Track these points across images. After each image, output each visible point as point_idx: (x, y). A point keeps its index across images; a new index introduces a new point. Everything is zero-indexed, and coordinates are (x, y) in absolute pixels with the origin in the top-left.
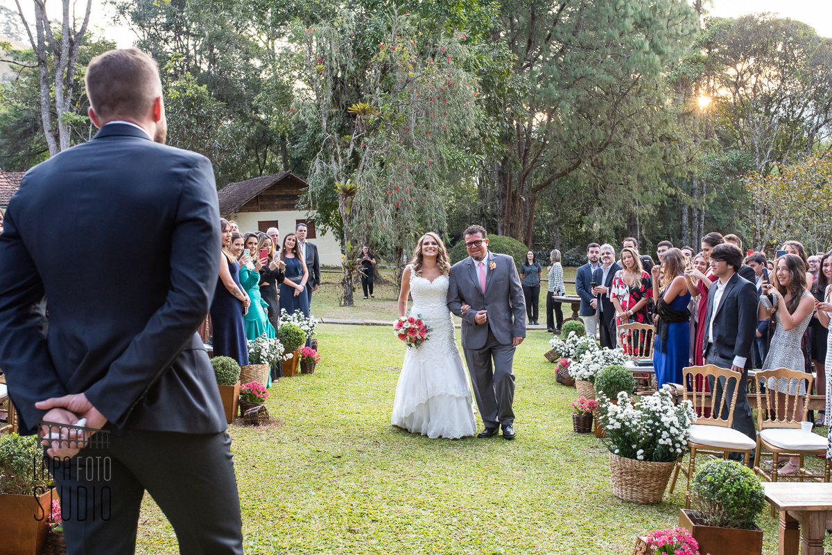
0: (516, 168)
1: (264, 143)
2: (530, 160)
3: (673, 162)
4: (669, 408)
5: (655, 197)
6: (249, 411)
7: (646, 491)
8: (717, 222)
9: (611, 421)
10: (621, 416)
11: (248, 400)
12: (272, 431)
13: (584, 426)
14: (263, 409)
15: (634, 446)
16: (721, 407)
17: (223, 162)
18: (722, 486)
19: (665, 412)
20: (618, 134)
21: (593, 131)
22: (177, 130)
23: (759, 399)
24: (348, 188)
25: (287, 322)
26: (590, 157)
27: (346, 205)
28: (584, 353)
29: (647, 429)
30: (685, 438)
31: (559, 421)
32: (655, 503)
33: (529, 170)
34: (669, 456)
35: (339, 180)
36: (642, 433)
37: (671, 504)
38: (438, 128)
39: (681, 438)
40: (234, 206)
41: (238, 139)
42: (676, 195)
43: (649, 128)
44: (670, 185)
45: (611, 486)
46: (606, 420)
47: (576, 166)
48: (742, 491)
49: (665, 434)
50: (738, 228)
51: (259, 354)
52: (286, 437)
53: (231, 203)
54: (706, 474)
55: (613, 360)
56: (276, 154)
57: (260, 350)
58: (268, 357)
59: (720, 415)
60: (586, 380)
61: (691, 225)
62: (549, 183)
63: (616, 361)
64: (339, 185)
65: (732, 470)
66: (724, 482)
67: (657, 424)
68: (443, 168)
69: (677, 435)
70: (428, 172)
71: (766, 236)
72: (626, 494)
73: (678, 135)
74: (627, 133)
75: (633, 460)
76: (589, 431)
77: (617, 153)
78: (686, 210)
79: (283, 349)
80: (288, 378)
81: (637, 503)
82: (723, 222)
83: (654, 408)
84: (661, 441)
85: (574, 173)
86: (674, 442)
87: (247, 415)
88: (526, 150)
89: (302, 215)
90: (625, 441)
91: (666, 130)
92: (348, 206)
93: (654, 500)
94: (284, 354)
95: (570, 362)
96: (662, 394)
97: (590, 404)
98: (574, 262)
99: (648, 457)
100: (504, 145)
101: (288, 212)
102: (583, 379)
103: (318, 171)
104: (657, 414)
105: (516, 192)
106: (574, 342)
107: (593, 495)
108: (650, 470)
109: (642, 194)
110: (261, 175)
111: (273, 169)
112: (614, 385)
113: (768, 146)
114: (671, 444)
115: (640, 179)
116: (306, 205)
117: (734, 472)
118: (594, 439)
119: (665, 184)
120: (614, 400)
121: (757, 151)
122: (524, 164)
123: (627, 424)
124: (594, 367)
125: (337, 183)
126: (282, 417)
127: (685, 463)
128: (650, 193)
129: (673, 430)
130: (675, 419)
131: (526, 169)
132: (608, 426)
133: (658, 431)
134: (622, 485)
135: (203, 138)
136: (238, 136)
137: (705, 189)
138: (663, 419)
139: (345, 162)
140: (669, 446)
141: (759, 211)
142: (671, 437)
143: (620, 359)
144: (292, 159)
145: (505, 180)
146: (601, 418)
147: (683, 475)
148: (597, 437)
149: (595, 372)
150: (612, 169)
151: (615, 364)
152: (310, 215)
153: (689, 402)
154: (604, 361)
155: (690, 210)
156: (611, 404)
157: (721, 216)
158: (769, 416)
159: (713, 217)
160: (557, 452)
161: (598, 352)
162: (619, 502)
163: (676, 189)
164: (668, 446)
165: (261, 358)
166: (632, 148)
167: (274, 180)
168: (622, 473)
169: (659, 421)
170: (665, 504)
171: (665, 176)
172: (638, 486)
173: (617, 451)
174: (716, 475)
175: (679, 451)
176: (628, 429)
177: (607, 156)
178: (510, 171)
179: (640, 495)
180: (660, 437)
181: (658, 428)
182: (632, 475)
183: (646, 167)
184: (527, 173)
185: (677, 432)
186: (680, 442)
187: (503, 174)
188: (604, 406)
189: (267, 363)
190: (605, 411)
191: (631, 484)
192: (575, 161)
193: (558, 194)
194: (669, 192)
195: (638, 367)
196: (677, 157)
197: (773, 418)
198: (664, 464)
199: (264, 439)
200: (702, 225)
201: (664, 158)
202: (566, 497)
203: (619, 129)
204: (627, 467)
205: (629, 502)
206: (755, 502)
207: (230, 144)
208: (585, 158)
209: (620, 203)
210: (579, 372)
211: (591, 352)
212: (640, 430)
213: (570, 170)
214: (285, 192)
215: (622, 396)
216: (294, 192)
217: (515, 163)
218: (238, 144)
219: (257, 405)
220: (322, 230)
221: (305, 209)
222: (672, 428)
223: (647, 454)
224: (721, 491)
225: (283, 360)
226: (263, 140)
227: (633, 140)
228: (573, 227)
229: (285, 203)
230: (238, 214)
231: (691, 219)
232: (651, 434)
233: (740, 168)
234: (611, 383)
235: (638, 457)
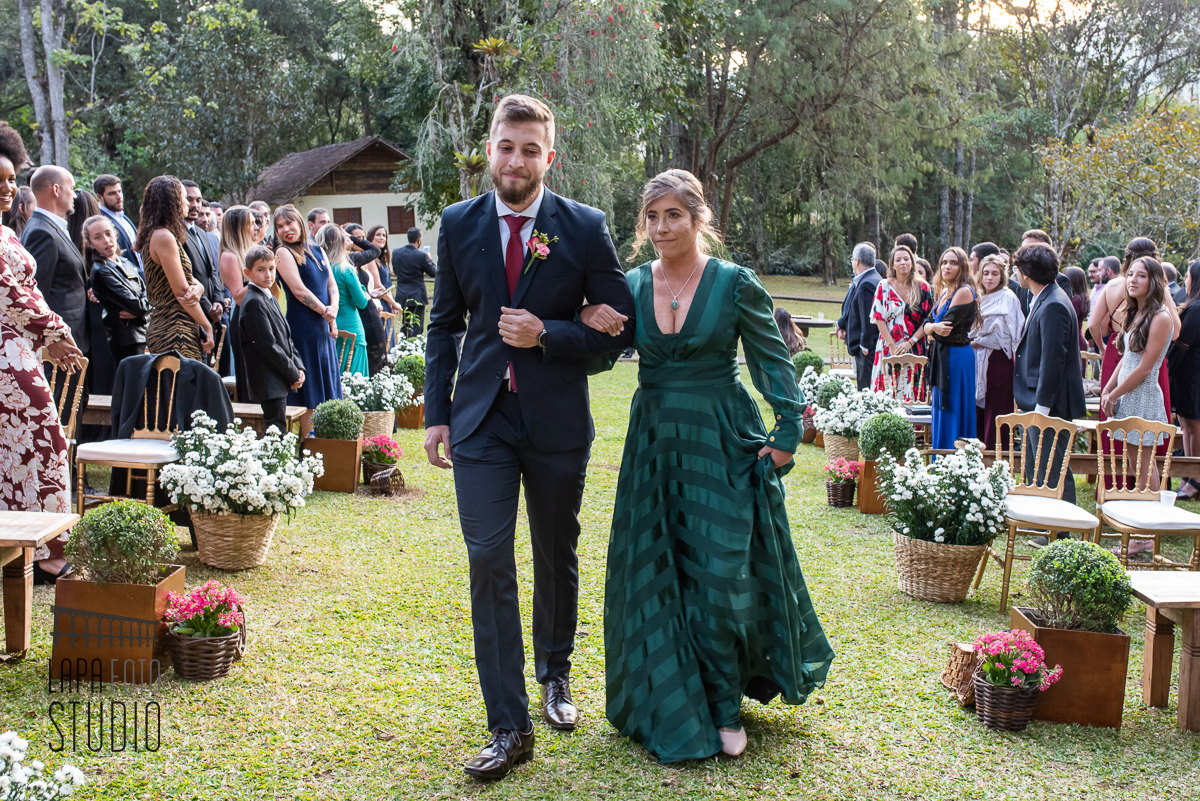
0: (705, 132)
1: (336, 95)
2: (725, 121)
3: (931, 125)
4: (980, 472)
5: (904, 175)
6: (378, 475)
7: (946, 585)
8: (990, 211)
9: (899, 488)
10: (912, 482)
11: (375, 460)
12: (411, 502)
13: (844, 497)
14: (397, 473)
15: (930, 524)
16: (1048, 471)
17: (282, 123)
18: (1075, 575)
19: (974, 476)
20: (853, 84)
21: (818, 79)
22: (216, 76)
23: (1100, 459)
24: (474, 161)
25: (406, 353)
26: (813, 116)
27: (471, 186)
28: (836, 395)
29: (950, 501)
30: (1001, 513)
31: (802, 490)
32: (955, 600)
33: (724, 136)
34: (979, 538)
35: (461, 150)
36: (942, 505)
37: (978, 602)
38: (603, 75)
39: (995, 513)
40: (299, 187)
41: (303, 89)
42: (934, 172)
43: (897, 75)
44: (927, 158)
45: (895, 578)
46: (891, 488)
47: (792, 130)
48: (1103, 582)
49: (974, 507)
50: (1021, 220)
51: (379, 397)
52: (433, 511)
53: (294, 183)
54: (1052, 558)
55: (876, 406)
56: (356, 111)
57: (381, 391)
58: (393, 401)
59: (1046, 481)
60: (839, 434)
61: (953, 217)
62: (752, 154)
63: (881, 407)
64: (461, 157)
65: (1088, 554)
66: (1078, 569)
67: (962, 493)
68: (608, 133)
69: (990, 509)
70: (587, 138)
71: (1067, 232)
72: (918, 589)
73: (939, 85)
74: (866, 81)
75: (929, 543)
76: (850, 504)
77: (852, 111)
78: (946, 194)
79: (412, 390)
80: (413, 431)
81: (933, 601)
82: (1000, 212)
83: (958, 472)
84: (969, 517)
85: (788, 140)
86: (987, 518)
87: (375, 482)
88: (719, 107)
89: (398, 199)
90: (918, 517)
91: (921, 78)
92: (474, 187)
93: (956, 598)
94: (415, 396)
95: (816, 410)
96: (969, 453)
97: (851, 467)
98: (782, 268)
99: (950, 539)
100: (692, 99)
101: (376, 195)
102: (835, 433)
103: (432, 137)
104: (963, 480)
105: (704, 166)
106: (812, 381)
107: (871, 591)
108: (952, 556)
109: (887, 171)
110: (333, 141)
111: (350, 133)
112: (893, 440)
113: (1073, 101)
114: (982, 521)
115: (883, 147)
116: (405, 186)
117: (1092, 557)
118: (859, 515)
119: (918, 157)
120: (901, 461)
121: (1056, 108)
122: (716, 126)
123: (921, 493)
124: (850, 416)
125: (457, 154)
126: (420, 484)
127: (998, 547)
128: (899, 169)
129: (985, 502)
130: (989, 487)
131: (720, 135)
132: (893, 497)
133: (965, 503)
134: (912, 577)
135: (252, 88)
136: (303, 85)
137: (974, 163)
138: (972, 486)
139: (469, 124)
140: (980, 524)
141: (1056, 196)
142: (982, 511)
143: (887, 405)
144: (378, 119)
145: (689, 150)
146: (884, 484)
147: (996, 563)
148: (862, 513)
149: (853, 423)
150: (843, 134)
151: (880, 412)
152: (410, 200)
153: (1005, 462)
154: (864, 408)
155: (954, 193)
156: (897, 465)
157: (996, 203)
158: (1114, 483)
159: (985, 205)
160: (810, 533)
161: (857, 395)
162: (910, 600)
163: (935, 163)
164: (978, 523)
165: (384, 402)
166: (872, 104)
167: (355, 149)
168: (912, 561)
169: (966, 489)
170: (971, 603)
171: (920, 145)
172: (934, 578)
173: (906, 530)
174: (1067, 560)
175: (993, 530)
176: (922, 500)
177: (835, 117)
178: (697, 136)
179: (937, 591)
180: (968, 512)
181: (964, 498)
182: (926, 564)
183: (892, 132)
184: (722, 140)
185: (991, 505)
186: (994, 519)
187: (686, 141)
188: (888, 468)
189: (392, 409)
190: (890, 476)
191: (925, 576)
192: (790, 123)
193: (762, 170)
194: (925, 169)
195: (912, 416)
196: (938, 117)
197: (1119, 486)
198: (972, 548)
199: (403, 513)
200: (969, 217)
201: (920, 117)
202: (836, 594)
203: (855, 75)
204: (921, 551)
205: (922, 600)
206: (1119, 597)
207: (291, 97)
208: (806, 117)
209: (854, 184)
210: (830, 424)
211: (846, 395)
212: (938, 502)
213: (783, 135)
214: (371, 166)
215: (912, 455)
216: (384, 166)
217: (704, 125)
218: (303, 97)
219: (388, 467)
220: (428, 222)
221: (404, 191)
222: (983, 498)
223: (948, 535)
224: (1074, 581)
225: (413, 406)
226: (336, 90)
227: (875, 92)
228: (781, 217)
229: (371, 182)
230: (304, 198)
231: (953, 208)
232: (953, 508)
233: (1029, 135)
234: (884, 438)
235: (936, 539)
